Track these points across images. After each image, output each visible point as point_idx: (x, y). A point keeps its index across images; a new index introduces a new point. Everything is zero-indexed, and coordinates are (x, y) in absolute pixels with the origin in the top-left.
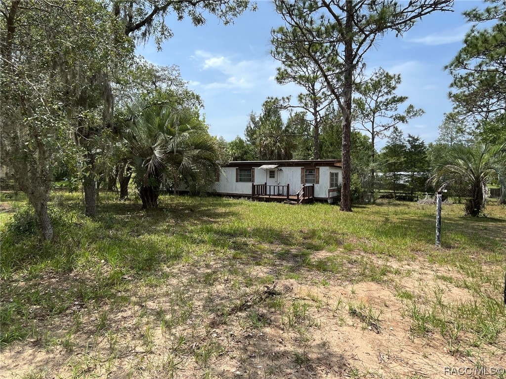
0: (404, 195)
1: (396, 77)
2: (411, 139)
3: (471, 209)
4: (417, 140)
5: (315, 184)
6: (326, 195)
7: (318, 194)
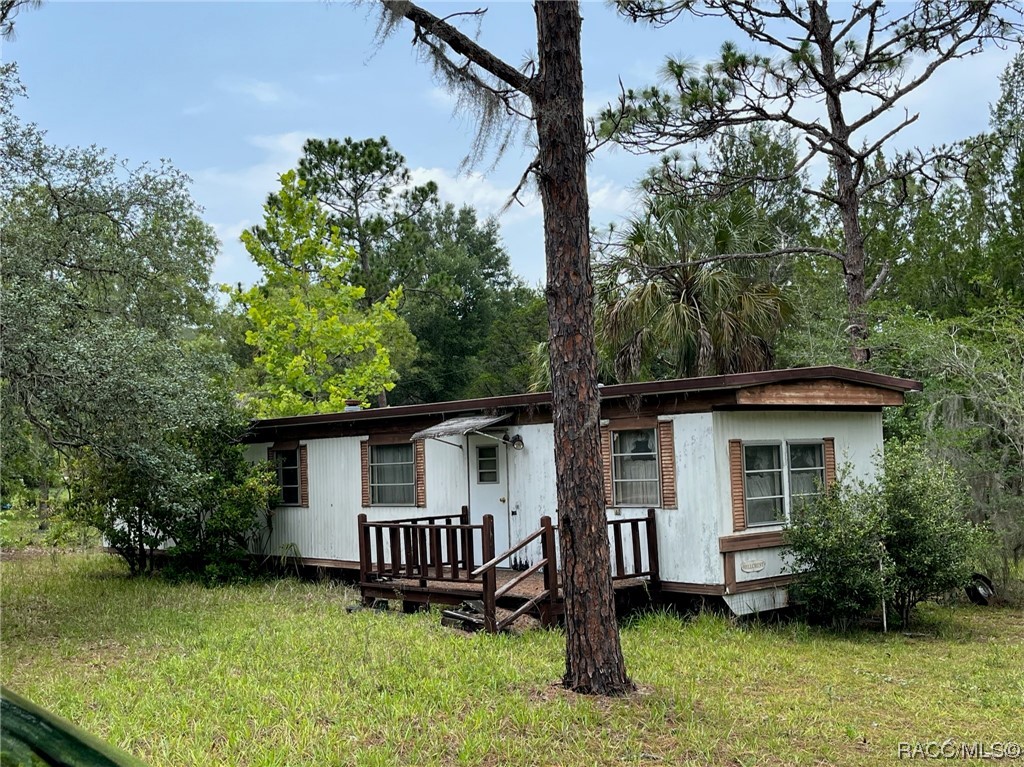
5: (658, 511)
6: (709, 568)
7: (676, 566)
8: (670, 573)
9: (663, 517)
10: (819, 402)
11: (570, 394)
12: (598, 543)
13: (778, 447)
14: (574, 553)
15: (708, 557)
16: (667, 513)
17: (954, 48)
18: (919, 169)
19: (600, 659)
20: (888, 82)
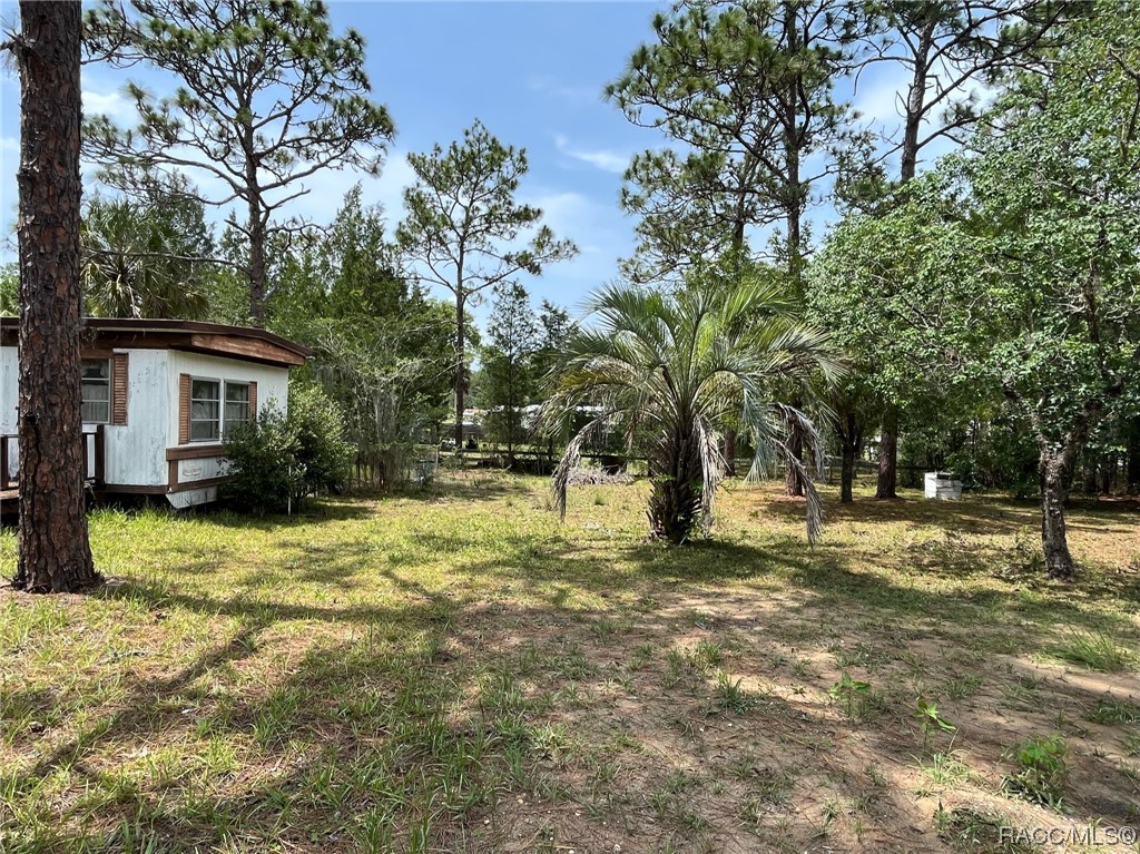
0: (534, 457)
1: (516, 156)
2: (548, 314)
3: (669, 515)
4: (563, 317)
5: (107, 427)
6: (156, 473)
7: (121, 472)
8: (114, 476)
9: (112, 433)
10: (252, 354)
11: (46, 287)
12: (71, 442)
13: (217, 384)
14: (38, 452)
15: (155, 464)
16: (117, 428)
17: (327, 162)
18: (300, 229)
19: (64, 557)
20: (283, 171)
